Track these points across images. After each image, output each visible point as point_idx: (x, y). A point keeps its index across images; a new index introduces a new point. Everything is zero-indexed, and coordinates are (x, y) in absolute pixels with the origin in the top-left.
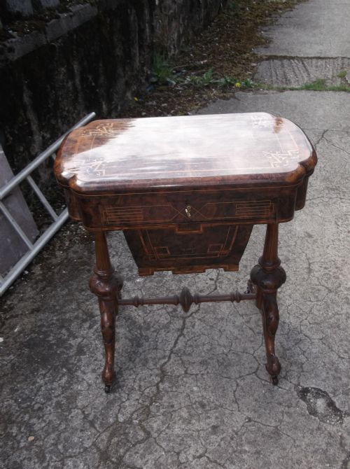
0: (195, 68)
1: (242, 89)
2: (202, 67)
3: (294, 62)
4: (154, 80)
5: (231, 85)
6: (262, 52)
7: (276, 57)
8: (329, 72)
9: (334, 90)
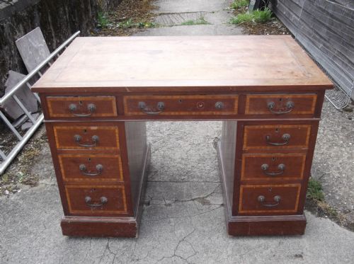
0: (120, 21)
1: (150, 27)
2: (124, 20)
3: (175, 15)
4: (99, 25)
5: (143, 26)
6: (156, 12)
7: (164, 14)
8: (194, 18)
9: (198, 24)
